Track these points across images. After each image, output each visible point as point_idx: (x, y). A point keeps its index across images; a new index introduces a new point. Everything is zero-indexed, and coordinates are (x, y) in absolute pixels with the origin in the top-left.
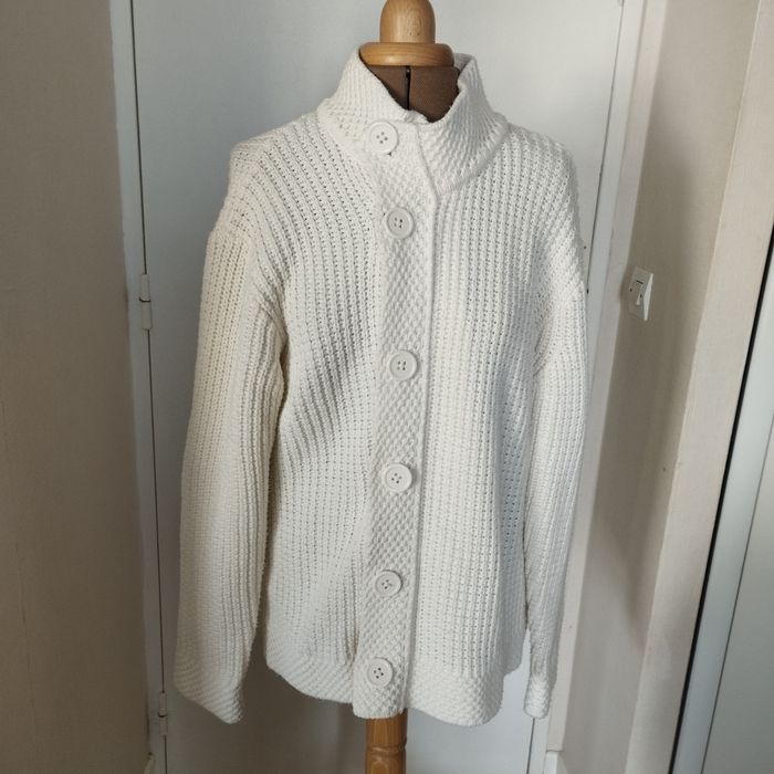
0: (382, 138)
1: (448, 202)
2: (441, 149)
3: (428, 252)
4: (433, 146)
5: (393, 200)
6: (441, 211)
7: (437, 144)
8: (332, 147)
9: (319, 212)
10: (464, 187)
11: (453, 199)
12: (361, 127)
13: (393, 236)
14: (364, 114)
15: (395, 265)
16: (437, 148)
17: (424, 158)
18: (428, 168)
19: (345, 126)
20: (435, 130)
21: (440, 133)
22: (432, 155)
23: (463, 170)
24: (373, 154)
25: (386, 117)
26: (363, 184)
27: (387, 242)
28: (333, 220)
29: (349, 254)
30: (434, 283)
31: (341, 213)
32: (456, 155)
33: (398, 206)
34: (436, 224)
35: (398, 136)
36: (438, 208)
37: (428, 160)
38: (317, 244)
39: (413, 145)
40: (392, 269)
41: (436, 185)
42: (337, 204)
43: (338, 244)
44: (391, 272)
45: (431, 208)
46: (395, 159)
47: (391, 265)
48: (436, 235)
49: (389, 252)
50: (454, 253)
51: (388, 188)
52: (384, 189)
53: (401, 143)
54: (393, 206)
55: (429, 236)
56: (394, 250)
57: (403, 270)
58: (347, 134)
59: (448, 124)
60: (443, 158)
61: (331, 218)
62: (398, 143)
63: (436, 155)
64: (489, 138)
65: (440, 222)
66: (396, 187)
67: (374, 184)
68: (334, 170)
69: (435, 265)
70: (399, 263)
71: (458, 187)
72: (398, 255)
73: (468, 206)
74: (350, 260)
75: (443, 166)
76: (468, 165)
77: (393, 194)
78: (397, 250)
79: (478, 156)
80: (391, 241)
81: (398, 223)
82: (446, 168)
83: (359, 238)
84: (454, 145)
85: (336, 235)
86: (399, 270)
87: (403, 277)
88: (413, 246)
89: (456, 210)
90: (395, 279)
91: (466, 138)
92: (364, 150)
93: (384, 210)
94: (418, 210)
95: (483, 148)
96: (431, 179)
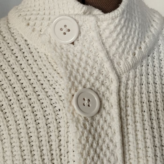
0: (65, 30)
1: (128, 80)
2: (118, 35)
3: (116, 125)
4: (111, 33)
5: (80, 83)
6: (122, 88)
7: (114, 31)
8: (22, 43)
9: (13, 98)
10: (139, 67)
11: (131, 77)
12: (45, 23)
13: (83, 115)
14: (47, 13)
15: (87, 141)
16: (115, 35)
17: (103, 44)
18: (108, 53)
19: (31, 23)
20: (113, 19)
21: (117, 21)
22: (110, 41)
23: (137, 52)
24: (58, 45)
25: (67, 13)
26: (51, 71)
27: (78, 121)
28: (27, 104)
29: (43, 133)
30: (124, 153)
31: (34, 98)
32: (130, 40)
33: (84, 87)
34: (120, 100)
35: (79, 27)
36: (120, 86)
37: (107, 46)
38: (13, 127)
39: (93, 34)
40: (85, 146)
41: (116, 66)
42: (30, 90)
43: (32, 126)
44: (84, 149)
45: (114, 86)
46: (78, 47)
47: (83, 142)
48: (120, 109)
49: (81, 129)
50: (138, 124)
51: (74, 73)
52: (71, 73)
53: (83, 33)
54: (80, 88)
55: (115, 112)
56: (85, 128)
57: (95, 145)
58: (33, 30)
59: (123, 13)
60: (120, 43)
61: (25, 102)
62: (80, 33)
63: (114, 41)
64: (152, 25)
65: (123, 98)
66: (81, 70)
67: (61, 70)
68: (25, 61)
69: (123, 136)
70: (91, 139)
71: (134, 67)
72: (90, 132)
73: (144, 82)
74: (44, 139)
75: (120, 50)
76: (140, 48)
77: (79, 78)
78: (88, 127)
79: (147, 40)
80: (81, 119)
81: (86, 102)
82: (123, 52)
83: (51, 119)
84: (128, 32)
85: (30, 117)
86: (92, 146)
87: (96, 151)
88: (101, 122)
89: (134, 86)
90: (88, 154)
91: (137, 25)
92: (50, 42)
93: (73, 92)
94: (103, 89)
95: (150, 33)
96: (112, 62)
